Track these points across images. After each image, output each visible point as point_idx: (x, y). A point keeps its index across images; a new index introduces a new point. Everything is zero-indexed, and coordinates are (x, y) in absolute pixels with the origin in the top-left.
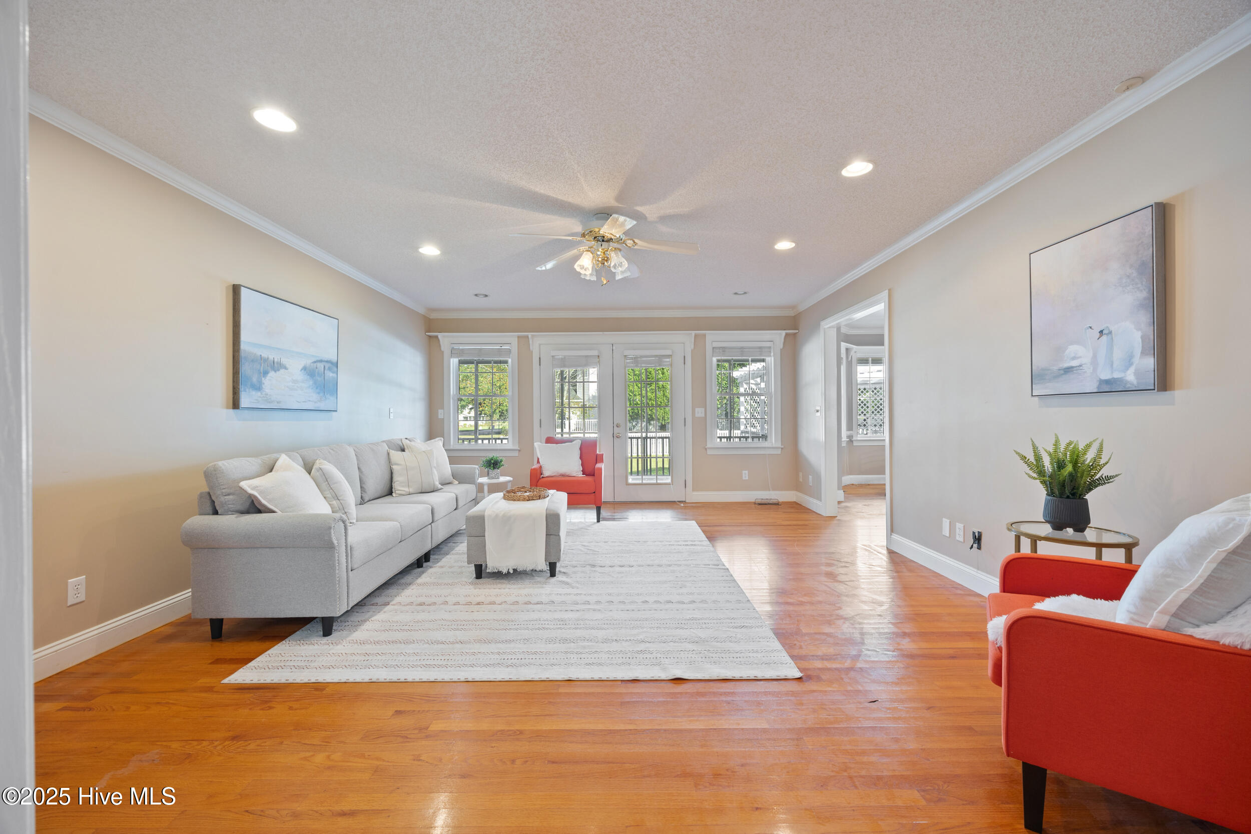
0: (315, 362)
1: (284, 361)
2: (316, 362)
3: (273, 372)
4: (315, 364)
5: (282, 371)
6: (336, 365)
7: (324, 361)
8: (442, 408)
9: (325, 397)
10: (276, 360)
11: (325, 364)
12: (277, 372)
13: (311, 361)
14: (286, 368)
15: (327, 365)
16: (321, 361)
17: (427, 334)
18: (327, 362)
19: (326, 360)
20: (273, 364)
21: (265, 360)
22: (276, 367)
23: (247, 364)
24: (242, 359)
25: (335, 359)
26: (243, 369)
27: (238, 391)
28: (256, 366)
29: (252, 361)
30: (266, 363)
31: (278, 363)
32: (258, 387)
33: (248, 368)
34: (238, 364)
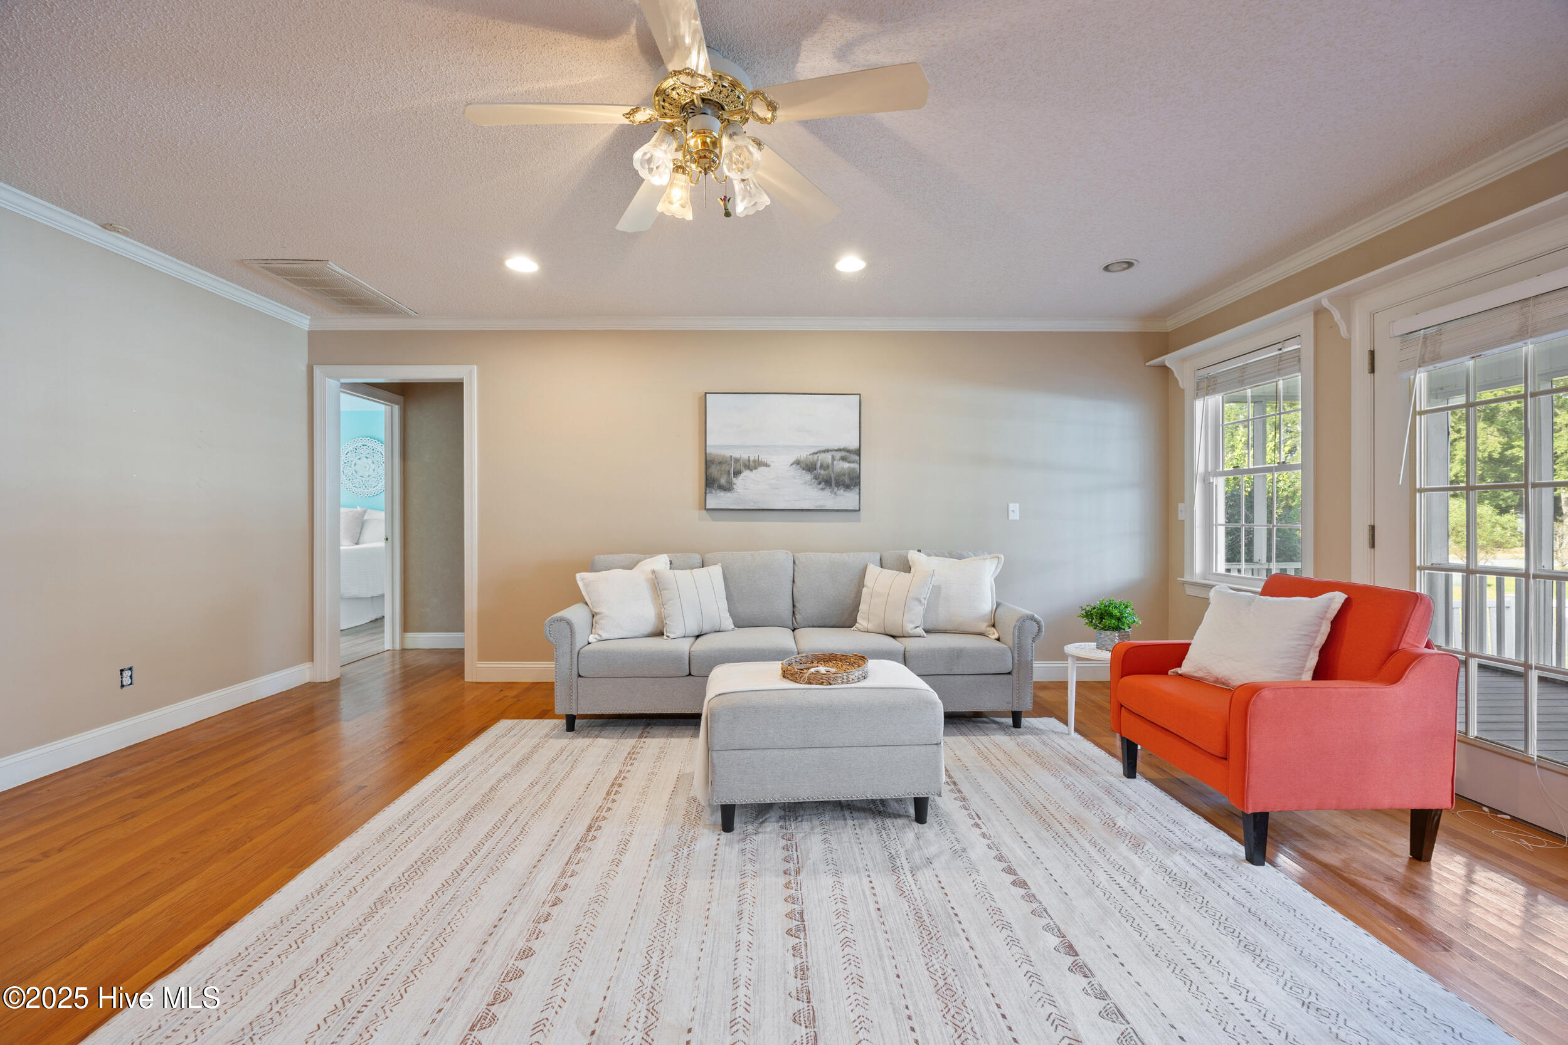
0: (815, 453)
1: (764, 458)
2: (817, 453)
3: (748, 471)
4: (816, 456)
5: (761, 469)
6: (858, 452)
7: (832, 451)
8: (1183, 501)
9: (835, 494)
10: (752, 459)
11: (833, 453)
12: (754, 471)
13: (809, 453)
14: (766, 465)
15: (838, 455)
16: (828, 451)
17: (1147, 364)
18: (839, 450)
19: (836, 448)
20: (747, 463)
21: (737, 460)
22: (752, 465)
23: (713, 467)
24: (709, 463)
25: (854, 445)
26: (709, 471)
27: (706, 493)
28: (725, 467)
29: (720, 463)
30: (738, 463)
31: (754, 461)
32: (728, 488)
33: (714, 471)
34: (706, 469)
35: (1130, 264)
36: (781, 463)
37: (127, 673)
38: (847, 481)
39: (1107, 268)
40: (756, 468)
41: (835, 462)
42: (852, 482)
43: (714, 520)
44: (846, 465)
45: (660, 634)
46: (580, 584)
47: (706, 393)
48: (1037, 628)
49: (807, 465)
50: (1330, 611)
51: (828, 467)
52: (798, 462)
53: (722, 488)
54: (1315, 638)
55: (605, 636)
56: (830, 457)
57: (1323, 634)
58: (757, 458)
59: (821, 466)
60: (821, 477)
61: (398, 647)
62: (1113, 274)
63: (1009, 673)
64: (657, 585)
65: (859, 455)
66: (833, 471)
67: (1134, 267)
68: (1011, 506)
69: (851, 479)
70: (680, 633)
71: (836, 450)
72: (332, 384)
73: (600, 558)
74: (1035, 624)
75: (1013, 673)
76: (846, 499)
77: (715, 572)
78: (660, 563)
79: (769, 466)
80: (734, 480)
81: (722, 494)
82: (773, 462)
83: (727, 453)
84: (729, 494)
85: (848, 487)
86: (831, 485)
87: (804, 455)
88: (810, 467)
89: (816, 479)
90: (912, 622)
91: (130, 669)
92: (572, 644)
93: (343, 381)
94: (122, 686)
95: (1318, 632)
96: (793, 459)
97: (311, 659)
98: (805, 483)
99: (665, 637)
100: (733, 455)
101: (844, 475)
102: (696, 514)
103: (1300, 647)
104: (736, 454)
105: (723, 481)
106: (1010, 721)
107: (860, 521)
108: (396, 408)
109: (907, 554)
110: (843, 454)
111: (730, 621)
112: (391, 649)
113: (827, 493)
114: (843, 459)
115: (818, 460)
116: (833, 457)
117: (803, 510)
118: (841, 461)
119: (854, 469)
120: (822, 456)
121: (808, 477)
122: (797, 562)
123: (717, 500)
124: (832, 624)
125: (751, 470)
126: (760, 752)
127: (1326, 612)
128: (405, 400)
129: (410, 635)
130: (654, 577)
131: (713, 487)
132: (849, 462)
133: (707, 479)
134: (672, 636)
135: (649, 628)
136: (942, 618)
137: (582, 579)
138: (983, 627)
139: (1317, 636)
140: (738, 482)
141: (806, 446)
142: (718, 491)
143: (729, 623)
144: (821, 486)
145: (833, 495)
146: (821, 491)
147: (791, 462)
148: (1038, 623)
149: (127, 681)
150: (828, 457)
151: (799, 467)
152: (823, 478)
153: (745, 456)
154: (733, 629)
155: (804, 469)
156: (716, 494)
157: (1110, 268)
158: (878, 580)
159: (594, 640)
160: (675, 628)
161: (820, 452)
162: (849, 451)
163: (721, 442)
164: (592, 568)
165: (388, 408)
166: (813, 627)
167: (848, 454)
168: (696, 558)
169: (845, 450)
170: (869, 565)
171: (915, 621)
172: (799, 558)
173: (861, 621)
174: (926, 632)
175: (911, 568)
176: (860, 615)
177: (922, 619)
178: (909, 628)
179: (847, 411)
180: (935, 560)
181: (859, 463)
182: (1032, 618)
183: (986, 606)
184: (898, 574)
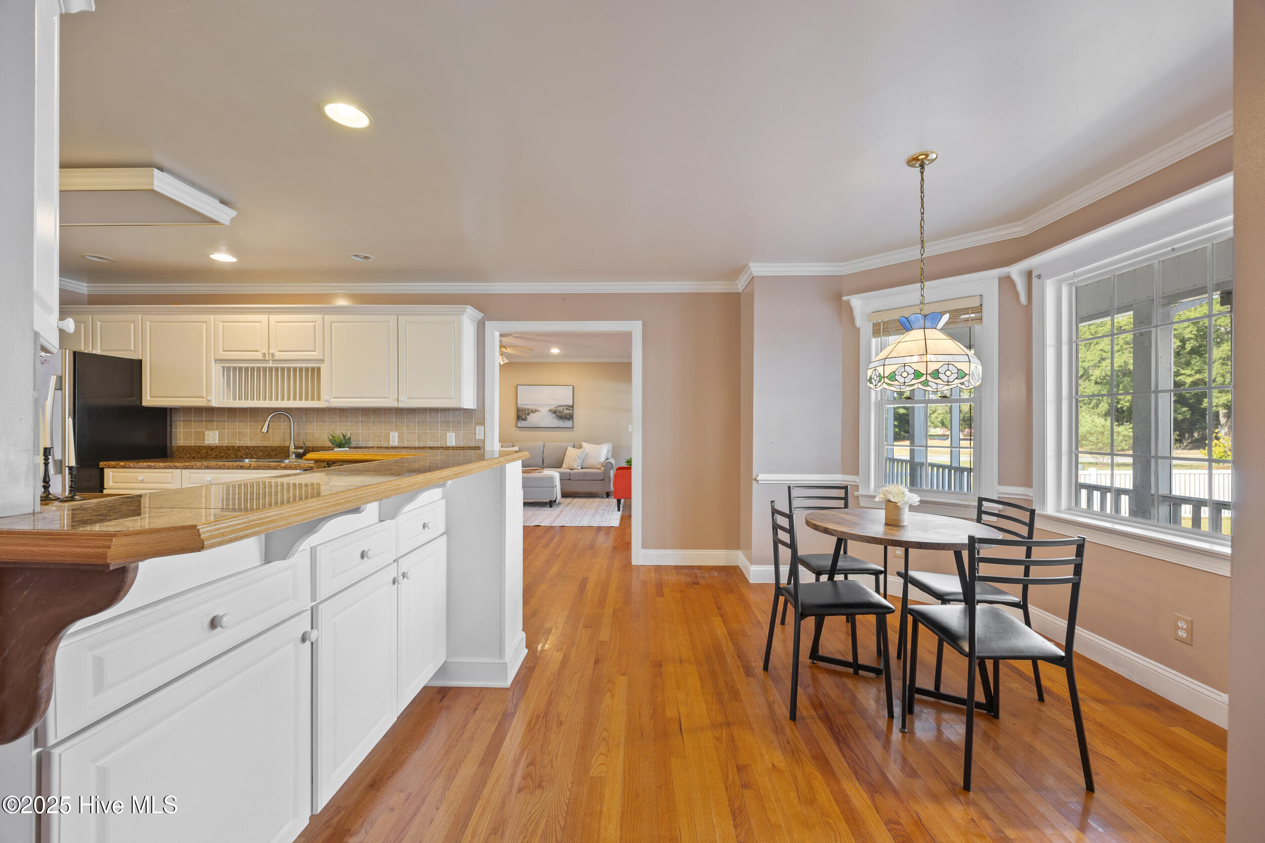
1: (538, 409)
4: (557, 408)
5: (537, 413)
6: (572, 407)
14: (539, 411)
15: (565, 408)
21: (528, 409)
22: (534, 411)
24: (518, 410)
25: (571, 404)
27: (517, 421)
28: (524, 412)
29: (522, 410)
32: (525, 419)
33: (520, 413)
34: (517, 412)
36: (544, 410)
38: (568, 417)
41: (564, 410)
42: (570, 417)
43: (520, 431)
44: (568, 411)
47: (518, 385)
51: (561, 412)
52: (550, 410)
59: (559, 412)
60: (559, 416)
63: (603, 480)
66: (563, 413)
69: (570, 416)
76: (568, 424)
81: (523, 422)
84: (525, 422)
85: (568, 419)
87: (553, 407)
88: (555, 412)
90: (576, 464)
101: (567, 415)
102: (514, 429)
104: (528, 407)
105: (523, 417)
106: (605, 496)
107: (574, 431)
109: (581, 443)
110: (567, 407)
113: (561, 421)
114: (567, 409)
117: (552, 428)
119: (571, 413)
120: (559, 408)
121: (554, 415)
122: (545, 446)
123: (520, 424)
133: (517, 416)
136: (587, 464)
138: (599, 466)
140: (529, 417)
148: (612, 464)
153: (531, 408)
158: (571, 452)
162: (569, 406)
163: (524, 403)
166: (549, 468)
168: (511, 444)
169: (567, 406)
170: (569, 447)
171: (577, 465)
172: (546, 444)
173: (563, 465)
174: (581, 468)
175: (582, 448)
176: (564, 463)
177: (581, 464)
178: (575, 466)
179: (568, 392)
180: (590, 445)
181: (573, 411)
182: (610, 462)
183: (603, 459)
184: (578, 450)
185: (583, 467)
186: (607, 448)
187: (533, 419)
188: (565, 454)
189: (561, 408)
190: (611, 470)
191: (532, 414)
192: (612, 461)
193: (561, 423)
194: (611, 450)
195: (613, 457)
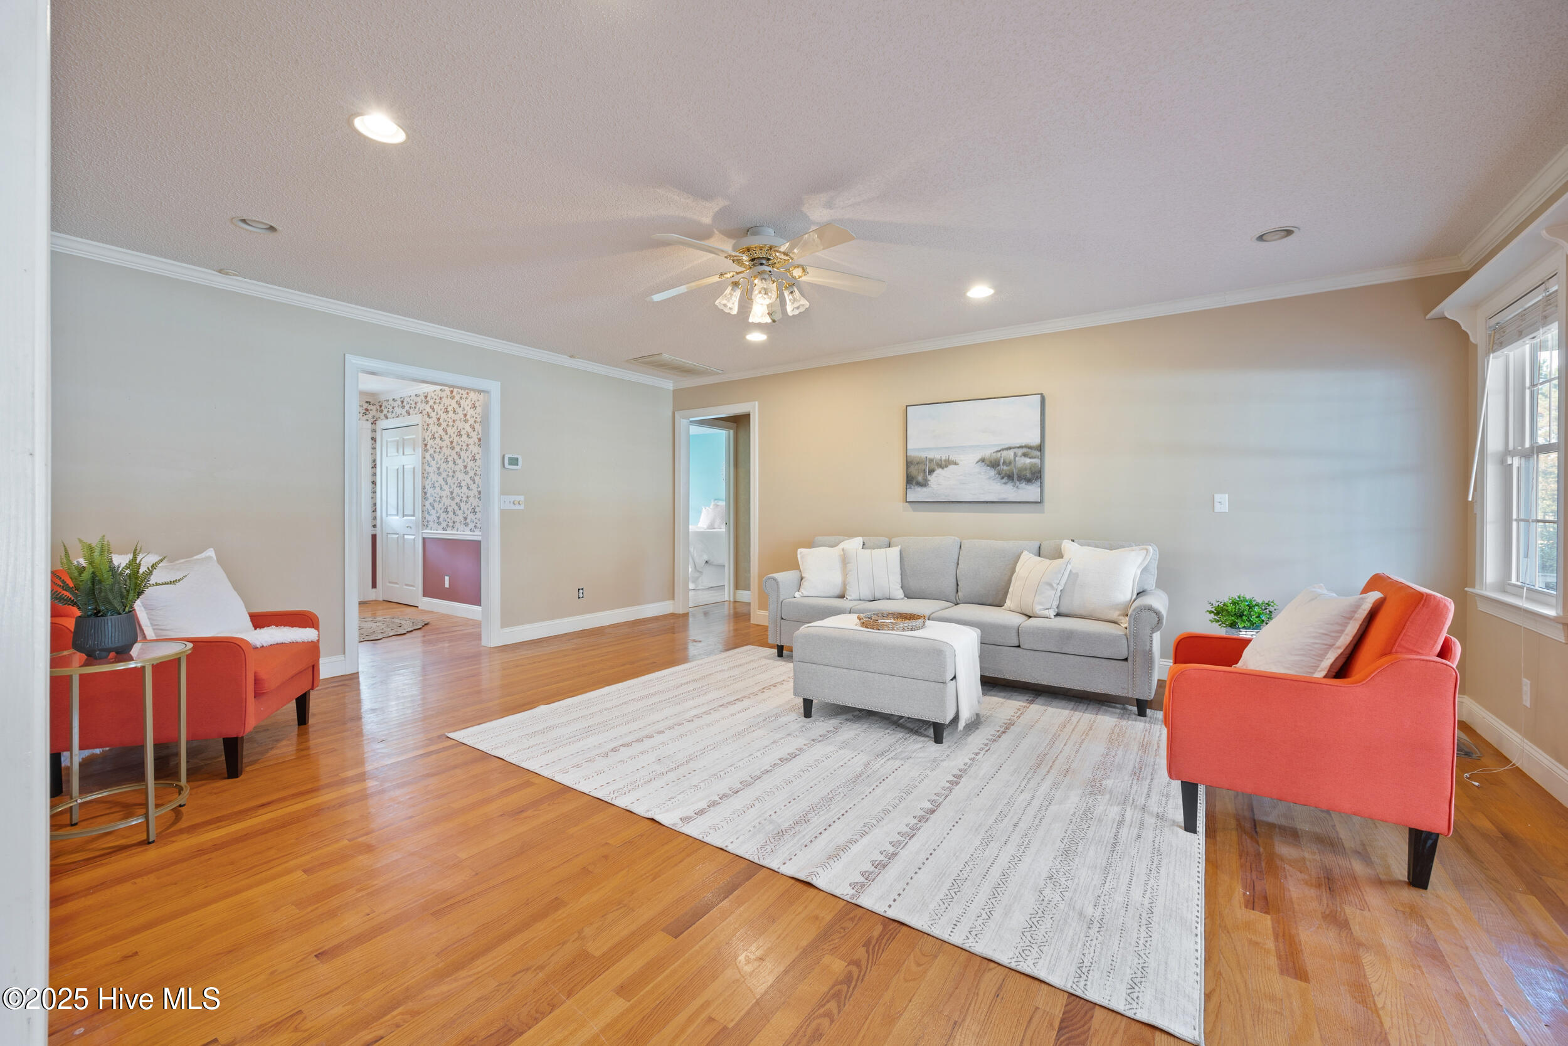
1: (953, 458)
2: (1000, 451)
3: (940, 469)
4: (999, 454)
5: (951, 467)
6: (1040, 448)
7: (1014, 448)
10: (943, 458)
11: (1015, 450)
12: (945, 469)
13: (993, 451)
14: (956, 464)
15: (1020, 452)
16: (1010, 448)
17: (1427, 317)
18: (1021, 447)
19: (1019, 446)
20: (940, 463)
21: (931, 460)
22: (943, 464)
23: (912, 467)
24: (909, 463)
25: (1036, 441)
26: (910, 470)
27: (906, 489)
28: (922, 467)
29: (918, 463)
30: (932, 463)
31: (945, 461)
32: (923, 484)
33: (913, 470)
34: (907, 469)
35: (1289, 232)
36: (968, 461)
37: (581, 591)
38: (1029, 475)
39: (1261, 238)
40: (946, 466)
41: (1017, 459)
42: (1035, 476)
43: (914, 510)
44: (1028, 461)
45: (842, 596)
46: (799, 556)
47: (907, 406)
48: (1156, 619)
49: (991, 462)
50: (1360, 611)
51: (1010, 463)
52: (983, 460)
53: (919, 484)
54: (1337, 638)
55: (806, 593)
56: (1012, 454)
57: (1347, 635)
58: (947, 458)
59: (1004, 463)
60: (1003, 472)
61: (732, 600)
62: (1266, 243)
63: (1126, 660)
64: (845, 560)
65: (1040, 450)
66: (1015, 467)
67: (1294, 234)
68: (1218, 497)
69: (1033, 473)
70: (854, 596)
71: (1018, 448)
72: (684, 422)
73: (819, 539)
74: (1153, 615)
75: (1129, 660)
76: (1030, 492)
77: (894, 552)
78: (853, 545)
79: (958, 464)
80: (929, 477)
81: (919, 489)
82: (961, 460)
83: (923, 455)
84: (925, 489)
85: (1029, 481)
86: (1013, 480)
87: (988, 453)
88: (994, 464)
89: (1000, 474)
90: (1040, 604)
91: (582, 589)
92: (778, 596)
93: (691, 419)
94: (579, 598)
95: (1342, 632)
96: (979, 457)
97: (673, 598)
98: (990, 478)
99: (845, 599)
100: (929, 456)
101: (1026, 469)
102: (901, 505)
103: (1316, 646)
104: (931, 455)
105: (920, 478)
106: (1135, 709)
107: (1044, 513)
108: (732, 431)
109: (1061, 544)
110: (1025, 450)
111: (901, 591)
112: (728, 600)
113: (1010, 486)
114: (1025, 455)
115: (1001, 457)
116: (1015, 453)
117: (987, 502)
118: (1023, 458)
119: (1035, 464)
120: (1005, 453)
121: (992, 472)
122: (962, 547)
123: (917, 494)
124: (977, 601)
125: (943, 468)
126: (821, 667)
127: (1355, 612)
128: (737, 427)
129: (739, 592)
130: (842, 553)
131: (912, 484)
132: (1030, 458)
133: (907, 477)
134: (849, 598)
135: (837, 591)
136: (1074, 603)
137: (801, 553)
138: (1114, 615)
139: (1340, 637)
140: (932, 479)
141: (991, 444)
142: (916, 487)
143: (900, 593)
144: (1004, 481)
145: (1015, 489)
146: (1004, 485)
147: (977, 460)
148: (1158, 614)
149: (581, 596)
150: (1010, 455)
151: (983, 464)
152: (1006, 473)
153: (938, 457)
154: (903, 599)
155: (988, 466)
156: (915, 489)
157: (1264, 237)
158: (1029, 566)
159: (798, 596)
160: (852, 594)
161: (1003, 450)
162: (1030, 448)
163: (921, 445)
164: (810, 545)
165: (727, 432)
166: (973, 603)
167: (1030, 450)
168: (885, 540)
169: (1026, 447)
170: (1025, 553)
171: (1045, 604)
172: (966, 544)
173: (1008, 601)
174: (1058, 615)
175: (1061, 556)
176: (1009, 596)
177: (1056, 603)
178: (1038, 609)
179: (1029, 410)
180: (1086, 549)
181: (1042, 459)
182: (1150, 609)
183: (1125, 593)
184: (1048, 561)
185: (1063, 610)
186: (1140, 560)
187: (941, 484)
188: (1013, 571)
189: (1011, 454)
190: (1153, 631)
191: (939, 471)
192: (1159, 601)
193: (1009, 492)
194: (1155, 564)
195: (1161, 584)
